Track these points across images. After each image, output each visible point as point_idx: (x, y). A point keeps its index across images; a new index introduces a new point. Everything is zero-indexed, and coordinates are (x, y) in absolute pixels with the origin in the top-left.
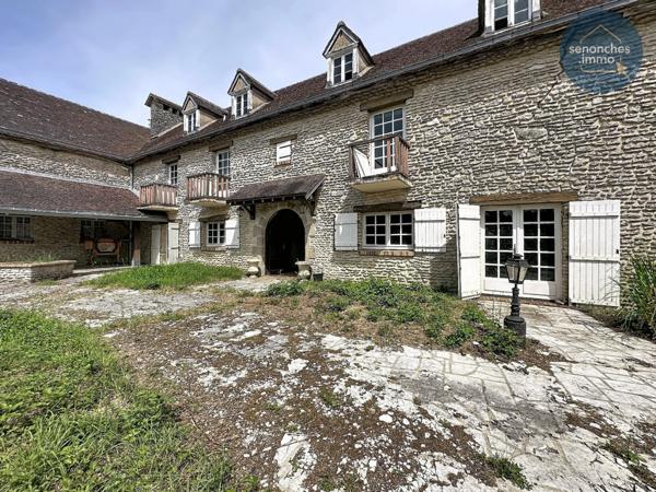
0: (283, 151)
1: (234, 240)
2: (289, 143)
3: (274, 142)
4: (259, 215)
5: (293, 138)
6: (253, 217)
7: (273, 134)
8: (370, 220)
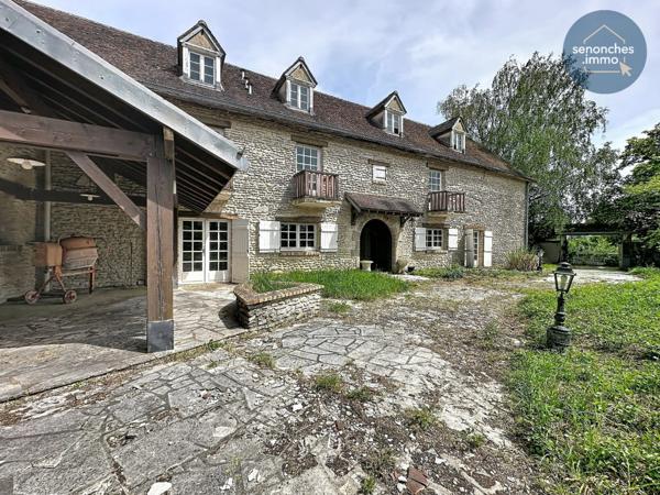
0: (379, 173)
1: (331, 244)
2: (383, 168)
3: (371, 162)
4: (358, 222)
5: (388, 166)
6: (353, 223)
7: (369, 155)
8: (430, 232)
